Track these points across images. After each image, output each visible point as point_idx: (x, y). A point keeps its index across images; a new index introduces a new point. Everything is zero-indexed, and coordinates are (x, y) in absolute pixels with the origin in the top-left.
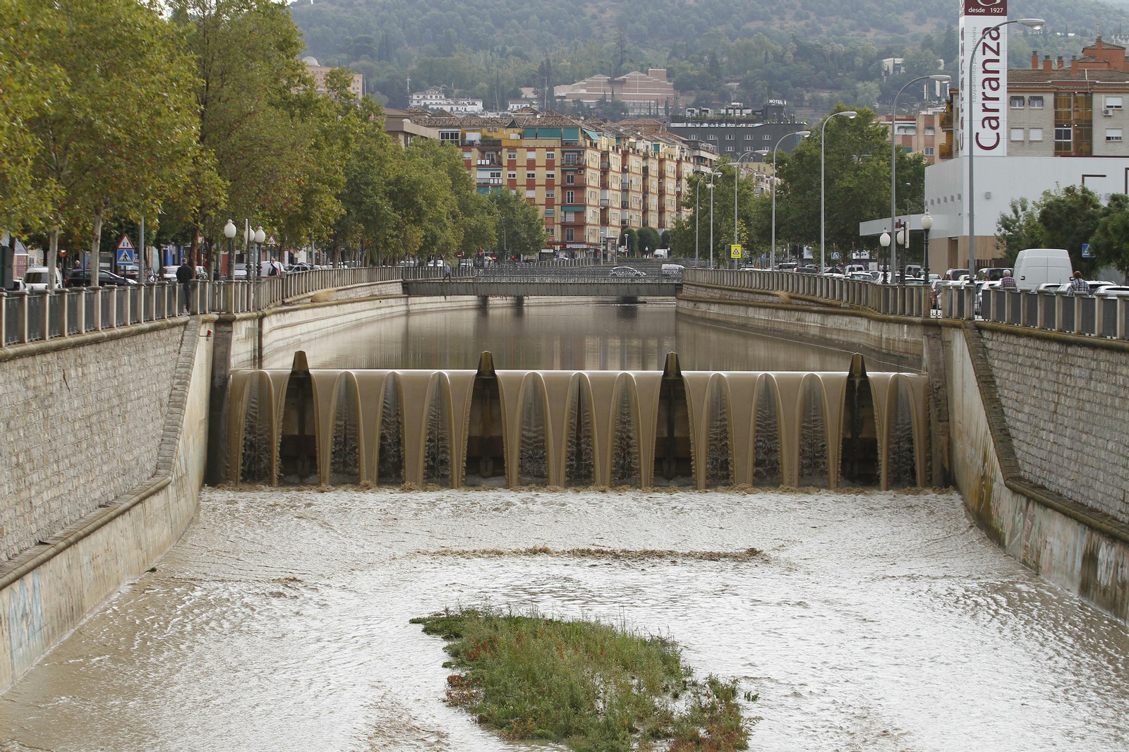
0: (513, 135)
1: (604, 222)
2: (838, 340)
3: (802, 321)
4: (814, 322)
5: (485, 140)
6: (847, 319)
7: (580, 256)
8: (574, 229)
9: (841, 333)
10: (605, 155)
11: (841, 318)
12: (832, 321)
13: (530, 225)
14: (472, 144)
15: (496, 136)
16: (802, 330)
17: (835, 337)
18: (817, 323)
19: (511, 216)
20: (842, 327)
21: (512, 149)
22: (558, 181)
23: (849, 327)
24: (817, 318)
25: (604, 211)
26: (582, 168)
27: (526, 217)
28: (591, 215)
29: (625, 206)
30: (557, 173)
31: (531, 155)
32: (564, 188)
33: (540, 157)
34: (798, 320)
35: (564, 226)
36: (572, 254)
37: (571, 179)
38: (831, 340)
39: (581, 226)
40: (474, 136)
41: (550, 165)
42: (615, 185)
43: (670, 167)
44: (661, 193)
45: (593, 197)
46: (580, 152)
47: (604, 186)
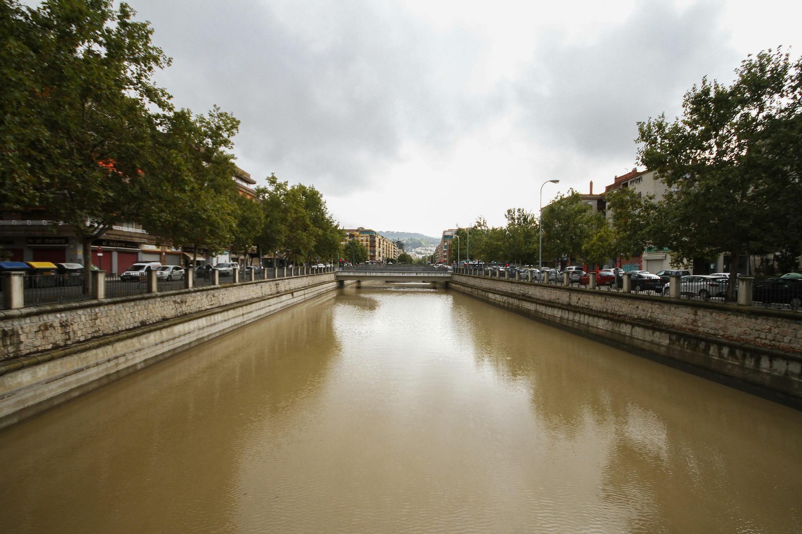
0: (358, 233)
1: (380, 256)
5: (350, 234)
7: (374, 263)
8: (373, 257)
10: (380, 240)
13: (363, 252)
14: (347, 235)
15: (353, 233)
19: (356, 249)
21: (357, 237)
22: (369, 245)
25: (379, 253)
26: (375, 241)
27: (361, 249)
28: (377, 254)
29: (383, 253)
30: (369, 243)
31: (362, 238)
32: (370, 247)
33: (364, 239)
35: (371, 256)
36: (372, 263)
37: (372, 244)
39: (375, 256)
40: (348, 234)
41: (367, 241)
42: (382, 247)
43: (390, 245)
44: (389, 251)
45: (377, 249)
46: (374, 238)
47: (379, 247)
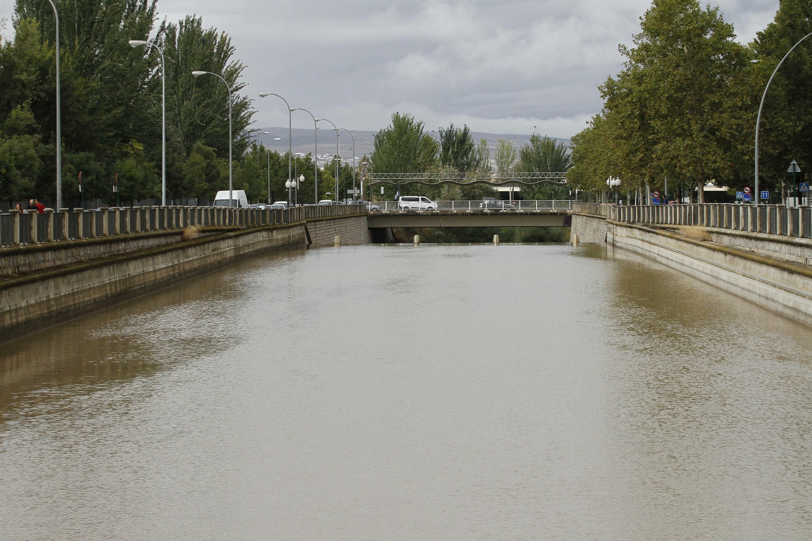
2: (249, 252)
3: (217, 250)
4: (228, 247)
6: (251, 236)
9: (251, 246)
11: (248, 236)
12: (242, 241)
16: (219, 258)
17: (246, 251)
18: (231, 246)
20: (250, 242)
23: (255, 241)
24: (230, 242)
34: (213, 251)
38: (244, 254)
